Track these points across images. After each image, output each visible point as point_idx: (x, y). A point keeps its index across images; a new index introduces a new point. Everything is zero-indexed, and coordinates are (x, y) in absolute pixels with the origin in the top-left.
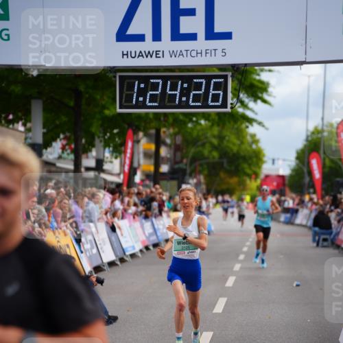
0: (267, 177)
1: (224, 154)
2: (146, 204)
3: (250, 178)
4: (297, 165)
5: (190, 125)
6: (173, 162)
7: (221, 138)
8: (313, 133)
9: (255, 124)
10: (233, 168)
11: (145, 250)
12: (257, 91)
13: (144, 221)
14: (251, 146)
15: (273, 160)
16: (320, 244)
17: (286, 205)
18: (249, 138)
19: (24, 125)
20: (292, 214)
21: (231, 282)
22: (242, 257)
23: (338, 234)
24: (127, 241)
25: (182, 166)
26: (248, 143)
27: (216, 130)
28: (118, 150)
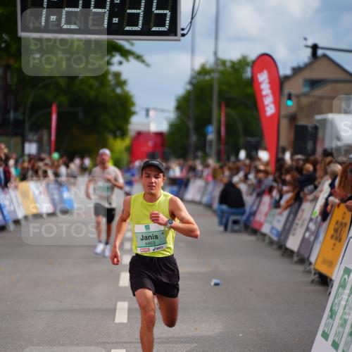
0: (139, 134)
1: (76, 99)
4: (178, 117)
9: (131, 58)
10: (90, 121)
14: (114, 90)
16: (229, 228)
18: (110, 77)
20: (180, 187)
23: (254, 214)
26: (110, 86)
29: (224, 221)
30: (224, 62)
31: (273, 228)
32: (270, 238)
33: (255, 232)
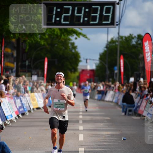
0: (83, 70)
3: (71, 72)
8: (110, 42)
11: (17, 118)
13: (15, 98)
14: (71, 51)
16: (127, 114)
17: (99, 89)
18: (70, 45)
21: (81, 137)
22: (81, 122)
23: (139, 107)
24: (7, 112)
26: (70, 49)
29: (125, 110)
30: (122, 37)
31: (148, 113)
32: (147, 118)
33: (140, 115)
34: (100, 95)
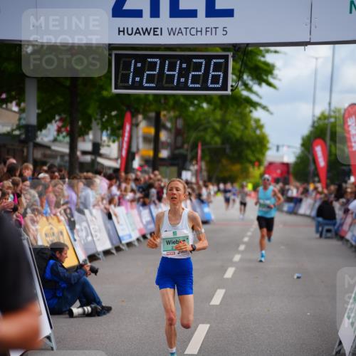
0: (271, 164)
1: (227, 139)
2: (144, 190)
4: (302, 152)
5: (191, 109)
6: (174, 147)
7: (224, 122)
8: (320, 119)
9: (259, 108)
10: (236, 155)
11: (142, 239)
12: (262, 73)
13: (141, 208)
14: (255, 132)
15: (278, 147)
16: (324, 235)
17: (290, 194)
18: (252, 123)
19: (18, 105)
20: (296, 204)
22: (242, 248)
23: (342, 225)
24: (123, 230)
25: (182, 151)
26: (252, 128)
27: (218, 114)
28: (116, 133)
29: (320, 229)
31: (353, 235)
33: (342, 238)
34: (292, 205)
